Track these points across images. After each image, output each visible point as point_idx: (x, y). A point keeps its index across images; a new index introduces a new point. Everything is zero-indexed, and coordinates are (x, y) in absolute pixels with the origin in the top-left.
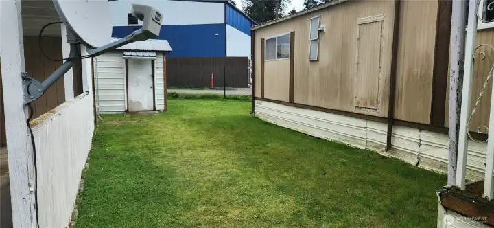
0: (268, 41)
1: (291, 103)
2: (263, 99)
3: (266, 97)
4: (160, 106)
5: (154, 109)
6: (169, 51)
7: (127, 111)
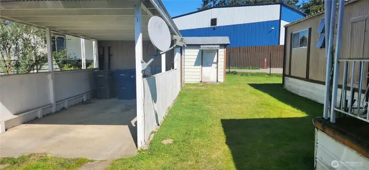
0: (294, 35)
1: (307, 79)
2: (290, 76)
3: (292, 74)
4: (221, 79)
5: (217, 81)
6: (228, 44)
7: (201, 82)
